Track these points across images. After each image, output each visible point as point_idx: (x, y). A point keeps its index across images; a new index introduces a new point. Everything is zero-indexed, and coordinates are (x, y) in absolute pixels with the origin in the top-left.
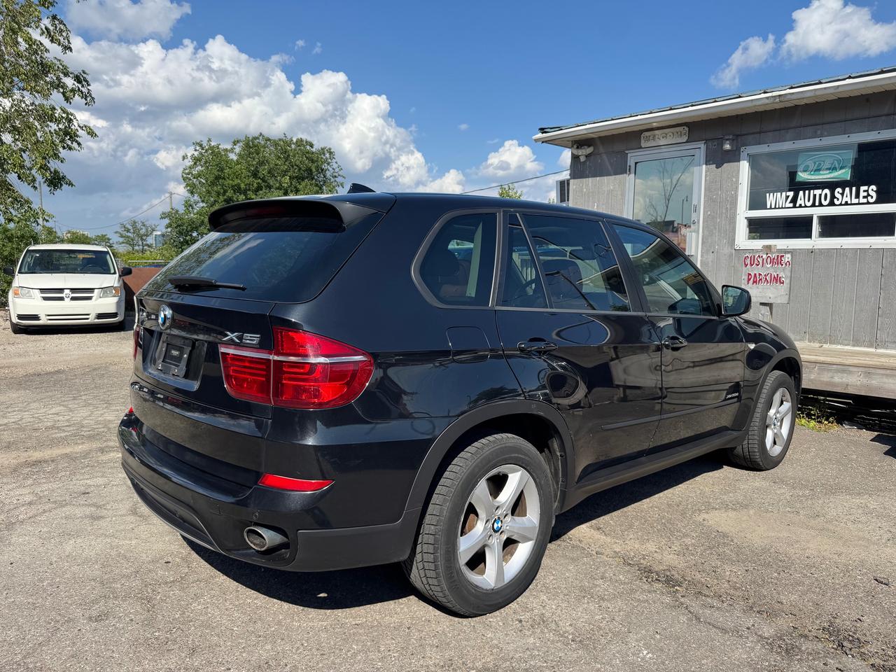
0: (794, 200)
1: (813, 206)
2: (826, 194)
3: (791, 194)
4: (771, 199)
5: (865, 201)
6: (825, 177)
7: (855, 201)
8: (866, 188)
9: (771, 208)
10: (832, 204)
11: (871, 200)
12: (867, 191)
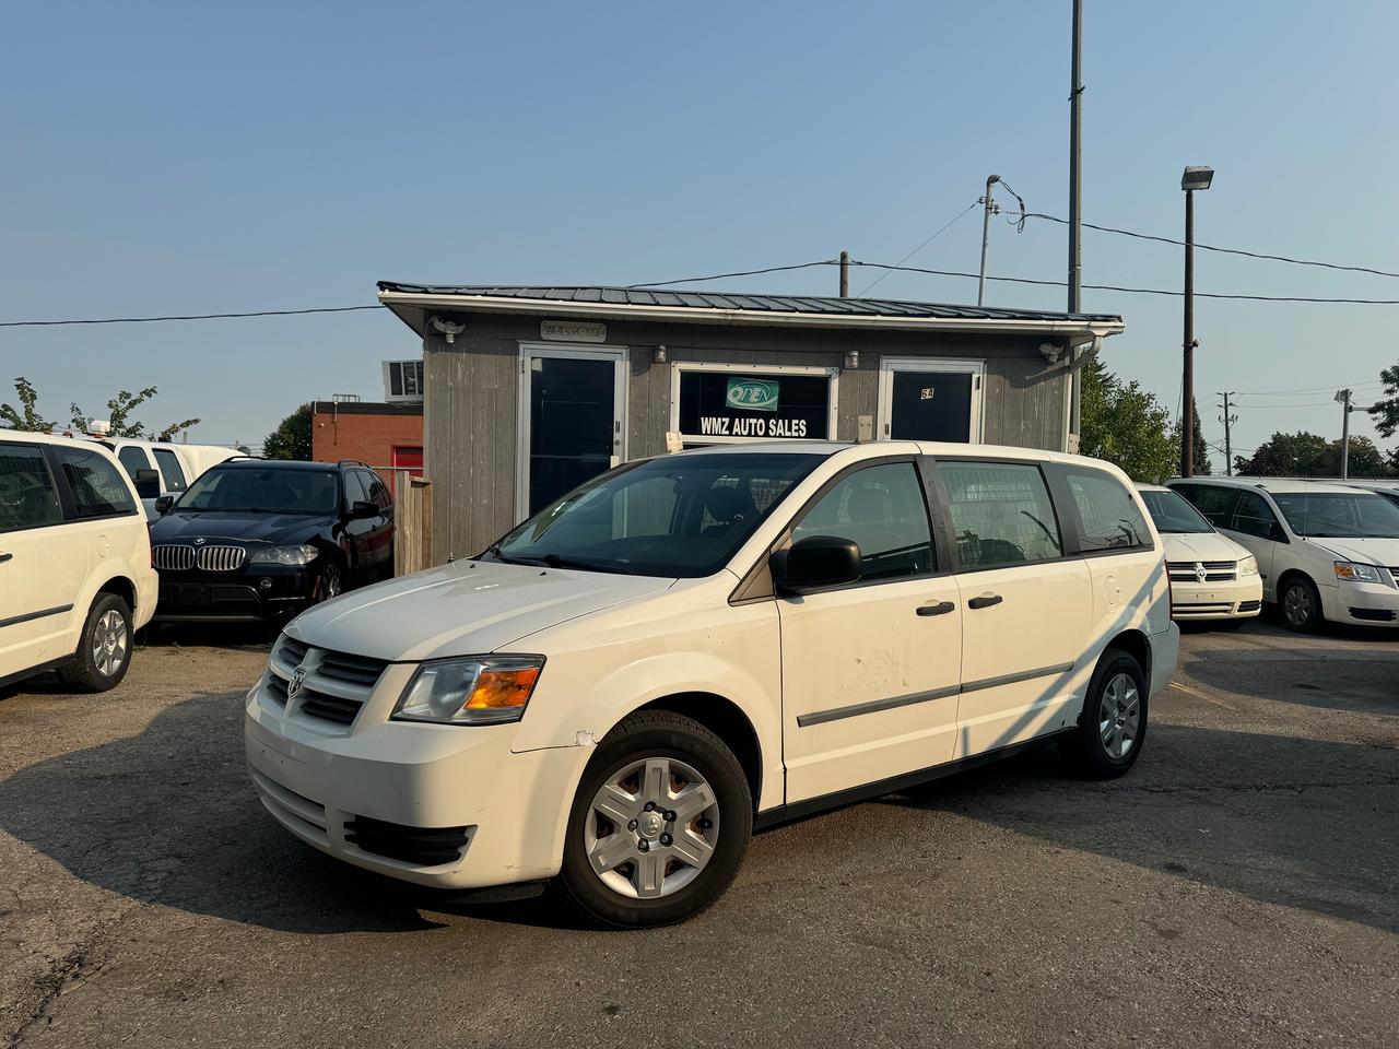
0: (730, 428)
1: (749, 435)
2: (761, 425)
3: (727, 420)
4: (706, 423)
5: (797, 434)
6: (757, 405)
7: (788, 434)
8: (797, 422)
9: (706, 434)
10: (766, 435)
11: (803, 435)
12: (798, 425)
